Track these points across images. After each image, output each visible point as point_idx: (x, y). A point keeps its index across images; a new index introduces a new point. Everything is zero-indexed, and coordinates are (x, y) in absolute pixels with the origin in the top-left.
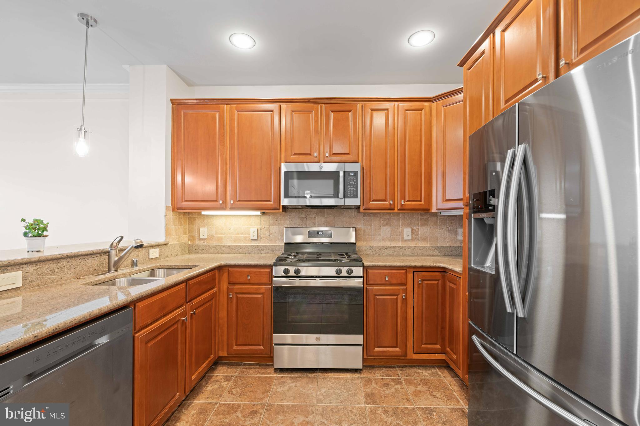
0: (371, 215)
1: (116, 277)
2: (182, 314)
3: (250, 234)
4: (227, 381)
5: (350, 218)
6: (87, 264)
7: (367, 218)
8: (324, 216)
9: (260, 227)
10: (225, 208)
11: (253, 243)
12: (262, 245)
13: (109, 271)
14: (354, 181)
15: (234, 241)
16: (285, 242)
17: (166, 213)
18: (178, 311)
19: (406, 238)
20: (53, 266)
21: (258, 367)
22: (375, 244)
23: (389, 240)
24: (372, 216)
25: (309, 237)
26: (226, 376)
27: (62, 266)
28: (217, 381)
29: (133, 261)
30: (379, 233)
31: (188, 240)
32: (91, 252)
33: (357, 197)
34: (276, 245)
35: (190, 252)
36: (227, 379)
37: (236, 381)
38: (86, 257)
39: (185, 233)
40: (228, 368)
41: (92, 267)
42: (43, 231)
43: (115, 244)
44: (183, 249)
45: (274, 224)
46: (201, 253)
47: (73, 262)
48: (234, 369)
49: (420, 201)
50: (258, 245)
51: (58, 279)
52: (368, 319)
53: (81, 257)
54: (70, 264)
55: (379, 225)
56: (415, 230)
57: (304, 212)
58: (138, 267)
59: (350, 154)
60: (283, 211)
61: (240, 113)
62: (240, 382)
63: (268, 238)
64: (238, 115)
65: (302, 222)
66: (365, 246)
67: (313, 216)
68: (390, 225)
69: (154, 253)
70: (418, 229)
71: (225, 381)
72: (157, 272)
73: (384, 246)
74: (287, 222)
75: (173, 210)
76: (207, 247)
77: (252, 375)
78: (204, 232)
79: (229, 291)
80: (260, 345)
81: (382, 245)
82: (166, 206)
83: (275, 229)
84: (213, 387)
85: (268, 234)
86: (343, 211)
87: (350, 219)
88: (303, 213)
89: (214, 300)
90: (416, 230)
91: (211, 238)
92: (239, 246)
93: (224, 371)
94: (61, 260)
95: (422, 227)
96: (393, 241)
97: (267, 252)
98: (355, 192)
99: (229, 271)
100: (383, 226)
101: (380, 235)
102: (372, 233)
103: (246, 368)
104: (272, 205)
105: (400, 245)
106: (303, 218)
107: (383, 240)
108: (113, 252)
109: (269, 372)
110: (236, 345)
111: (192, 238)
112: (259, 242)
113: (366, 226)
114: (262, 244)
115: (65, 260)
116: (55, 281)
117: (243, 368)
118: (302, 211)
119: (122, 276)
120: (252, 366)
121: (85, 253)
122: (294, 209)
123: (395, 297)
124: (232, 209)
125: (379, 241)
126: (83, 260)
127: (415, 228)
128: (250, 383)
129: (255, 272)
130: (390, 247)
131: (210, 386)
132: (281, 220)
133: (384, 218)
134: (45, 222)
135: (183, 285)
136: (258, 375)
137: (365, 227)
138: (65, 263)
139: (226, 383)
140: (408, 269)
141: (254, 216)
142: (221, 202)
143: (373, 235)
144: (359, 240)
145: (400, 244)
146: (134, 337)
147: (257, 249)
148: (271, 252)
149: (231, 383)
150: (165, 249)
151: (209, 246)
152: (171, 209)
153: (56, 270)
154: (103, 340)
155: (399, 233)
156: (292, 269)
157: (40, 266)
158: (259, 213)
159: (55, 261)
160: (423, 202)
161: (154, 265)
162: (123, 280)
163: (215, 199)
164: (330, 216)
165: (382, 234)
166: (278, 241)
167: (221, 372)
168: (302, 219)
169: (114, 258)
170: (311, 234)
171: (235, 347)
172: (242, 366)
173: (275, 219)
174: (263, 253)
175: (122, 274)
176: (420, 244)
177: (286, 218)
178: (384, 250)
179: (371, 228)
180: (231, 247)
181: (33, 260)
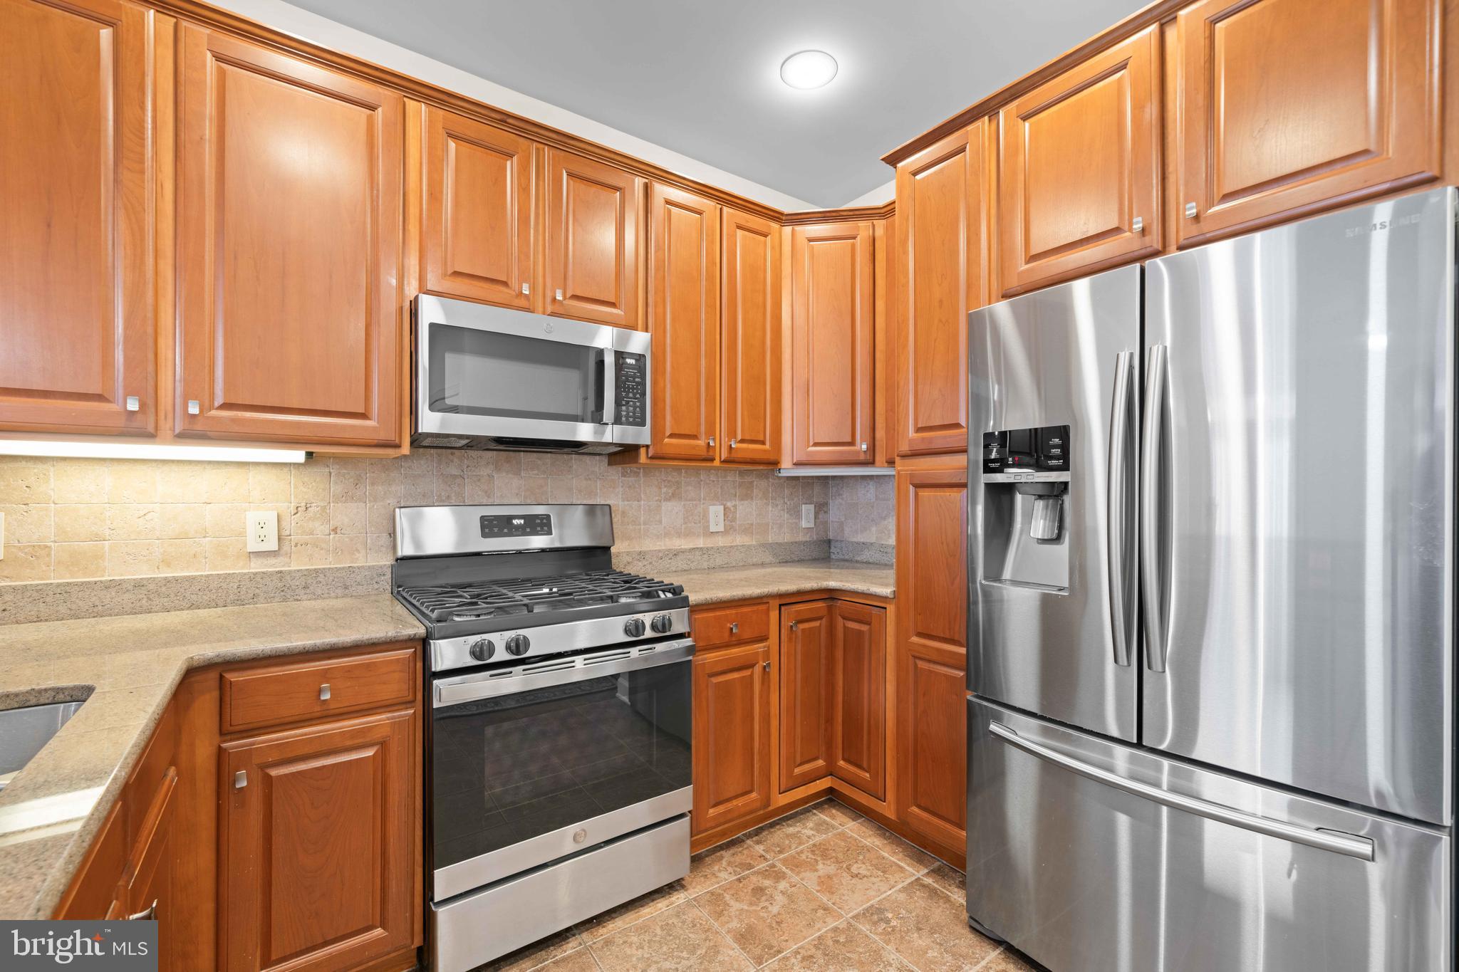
0: (639, 473)
3: (240, 535)
5: (588, 479)
7: (631, 480)
8: (518, 473)
9: (285, 509)
11: (256, 566)
12: (297, 571)
14: (637, 380)
15: (167, 562)
19: (713, 529)
22: (649, 545)
23: (679, 535)
24: (641, 475)
25: (484, 535)
30: (657, 517)
33: (643, 424)
34: (358, 567)
45: (347, 497)
49: (763, 443)
50: (279, 572)
55: (657, 498)
56: (730, 510)
57: (455, 460)
59: (618, 305)
60: (406, 453)
63: (323, 545)
65: (448, 488)
66: (628, 553)
67: (485, 471)
68: (680, 498)
70: (735, 506)
73: (669, 550)
74: (398, 489)
76: (7, 598)
80: (375, 926)
81: (663, 547)
83: (349, 514)
85: (321, 529)
87: (589, 482)
88: (452, 461)
90: (732, 509)
91: (25, 556)
92: (191, 580)
95: (742, 502)
96: (688, 535)
97: (319, 592)
98: (638, 409)
99: (225, 684)
100: (667, 500)
101: (660, 522)
102: (642, 519)
104: (367, 429)
105: (702, 546)
106: (455, 477)
107: (667, 534)
112: (287, 560)
113: (628, 501)
114: (296, 564)
118: (451, 457)
123: (748, 672)
124: (189, 435)
125: (658, 537)
127: (729, 504)
130: (683, 552)
132: (373, 484)
133: (669, 481)
137: (626, 503)
140: (770, 602)
141: (262, 468)
143: (645, 524)
145: (700, 543)
147: (280, 585)
148: (339, 591)
151: (17, 589)
155: (699, 516)
156: (500, 642)
158: (298, 456)
160: (767, 446)
163: (95, 390)
164: (536, 472)
165: (664, 520)
166: (363, 552)
168: (448, 480)
170: (492, 526)
173: (352, 480)
174: (305, 597)
176: (740, 540)
177: (392, 475)
178: (669, 561)
179: (640, 506)
180: (151, 587)
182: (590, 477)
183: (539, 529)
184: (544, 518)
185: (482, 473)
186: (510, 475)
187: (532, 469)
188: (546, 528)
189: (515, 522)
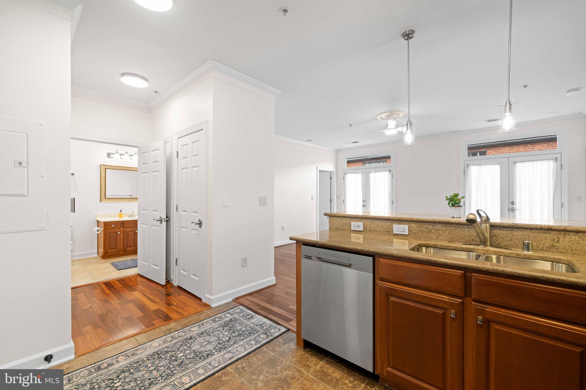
6: (463, 232)
20: (430, 227)
27: (438, 229)
29: (524, 243)
38: (461, 226)
41: (469, 237)
47: (448, 228)
51: (434, 237)
53: (456, 225)
54: (445, 228)
94: (437, 224)
115: (440, 225)
116: (432, 238)
126: (458, 228)
153: (433, 231)
157: (421, 225)
162: (471, 254)
181: (413, 220)
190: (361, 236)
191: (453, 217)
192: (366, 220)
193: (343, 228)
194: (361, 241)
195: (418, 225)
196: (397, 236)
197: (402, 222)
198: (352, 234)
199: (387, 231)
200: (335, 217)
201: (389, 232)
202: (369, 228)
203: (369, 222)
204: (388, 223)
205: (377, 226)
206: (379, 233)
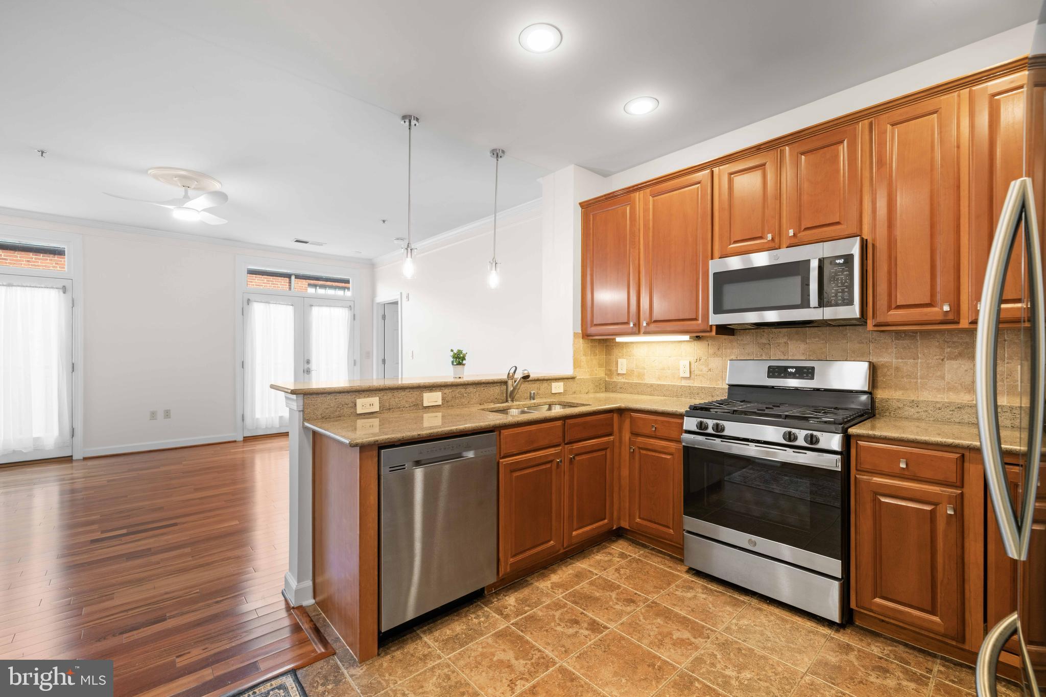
0: (915, 337)
1: (509, 408)
2: (557, 455)
3: (679, 369)
4: (621, 557)
5: (861, 342)
6: (489, 391)
7: (906, 342)
8: (804, 341)
9: (693, 359)
10: (637, 332)
11: (684, 383)
12: (696, 386)
13: (507, 401)
14: (845, 273)
15: (659, 378)
16: (727, 383)
17: (574, 341)
18: (552, 451)
20: (463, 390)
21: (668, 558)
22: (926, 396)
24: (918, 338)
25: (769, 377)
26: (623, 553)
27: (469, 392)
28: (610, 554)
29: (531, 393)
30: (939, 373)
31: (606, 375)
32: (492, 381)
34: (718, 388)
35: (607, 390)
36: (622, 556)
37: (631, 562)
38: (488, 385)
39: (600, 366)
40: (630, 545)
41: (494, 396)
42: (462, 361)
43: (511, 374)
44: (596, 386)
45: (715, 355)
46: (618, 392)
48: (637, 550)
50: (689, 386)
51: (466, 403)
52: (858, 537)
53: (484, 385)
55: (938, 357)
57: (765, 335)
58: (535, 401)
59: (842, 223)
60: (717, 334)
61: (655, 198)
62: (634, 565)
63: (706, 376)
64: (654, 201)
65: (762, 351)
66: (898, 400)
67: (782, 340)
69: (557, 387)
71: (618, 557)
72: (553, 407)
73: (950, 403)
74: (736, 351)
75: (583, 338)
76: (626, 385)
77: (654, 564)
78: (623, 365)
79: (631, 443)
80: (668, 527)
81: (946, 400)
82: (574, 333)
83: (715, 363)
84: (602, 558)
85: (705, 369)
86: (846, 329)
87: (862, 345)
88: (763, 335)
89: (608, 450)
91: (630, 373)
92: (664, 385)
93: (623, 547)
97: (703, 397)
98: (846, 294)
99: (631, 417)
100: (950, 358)
101: (943, 378)
102: (919, 374)
103: (652, 554)
104: (698, 325)
106: (765, 344)
107: (950, 389)
108: (510, 382)
109: (678, 569)
110: (640, 518)
111: (610, 373)
112: (693, 381)
113: (902, 359)
114: (697, 384)
115: (471, 386)
116: (464, 404)
117: (648, 553)
118: (763, 333)
119: (516, 407)
120: (661, 554)
121: (487, 381)
122: (747, 331)
123: (928, 508)
124: (647, 333)
125: (938, 390)
126: (485, 388)
128: (646, 571)
129: (663, 422)
131: (600, 555)
132: (725, 349)
133: (954, 342)
134: (464, 352)
135: (559, 423)
136: (662, 567)
137: (900, 361)
138: (471, 389)
139: (618, 559)
140: (967, 454)
141: (686, 343)
142: (632, 325)
143: (921, 378)
144: (884, 388)
146: (498, 463)
147: (689, 391)
148: (710, 398)
149: (623, 562)
150: (573, 385)
151: (628, 383)
152: (581, 335)
153: (465, 395)
154: (470, 454)
156: (710, 423)
157: (453, 390)
158: (686, 337)
159: (464, 386)
161: (551, 400)
163: (626, 321)
164: (817, 339)
165: (948, 377)
166: (721, 381)
167: (619, 547)
168: (763, 346)
169: (511, 389)
170: (774, 372)
171: (638, 520)
172: (649, 550)
173: (717, 347)
174: (698, 398)
175: (516, 405)
177: (734, 344)
178: (951, 412)
179: (917, 363)
180: (654, 387)
181: (448, 383)
182: (863, 341)
183: (805, 375)
184: (810, 369)
185: (780, 341)
186: (799, 342)
187: (814, 338)
188: (810, 375)
189: (789, 370)
190: (375, 422)
191: (460, 378)
192: (382, 393)
193: (337, 413)
194: (376, 430)
195: (450, 391)
196: (427, 410)
197: (434, 389)
198: (358, 421)
199: (414, 405)
200: (320, 395)
201: (419, 407)
202: (387, 405)
203: (388, 396)
204: (416, 393)
205: (400, 399)
206: (404, 409)
